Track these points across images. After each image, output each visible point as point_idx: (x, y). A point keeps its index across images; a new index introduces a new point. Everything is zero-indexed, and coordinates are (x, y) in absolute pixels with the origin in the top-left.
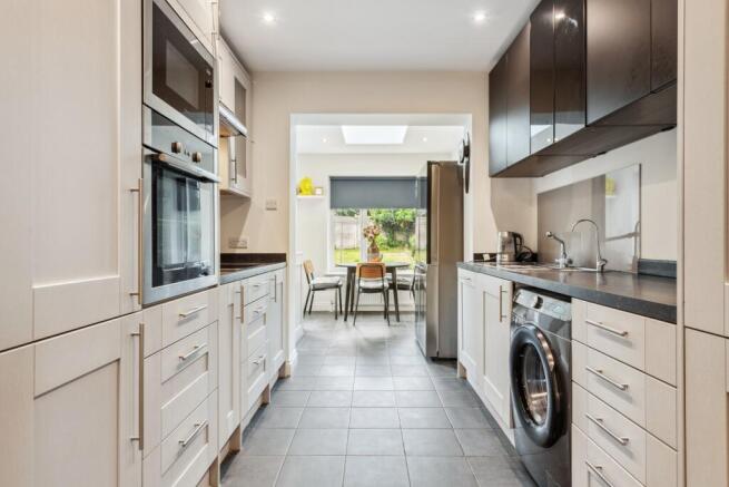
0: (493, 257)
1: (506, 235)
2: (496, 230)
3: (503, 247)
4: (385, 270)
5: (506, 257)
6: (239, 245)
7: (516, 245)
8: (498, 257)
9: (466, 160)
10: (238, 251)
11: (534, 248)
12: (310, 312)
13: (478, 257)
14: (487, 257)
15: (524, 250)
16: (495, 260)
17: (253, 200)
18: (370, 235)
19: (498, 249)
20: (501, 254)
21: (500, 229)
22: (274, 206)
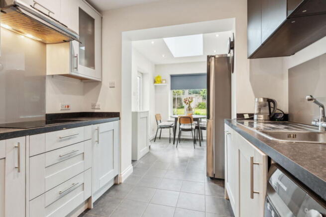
0: (251, 117)
1: (261, 100)
2: (254, 97)
3: (260, 109)
4: (192, 120)
5: (262, 117)
6: (96, 107)
7: (270, 108)
8: (255, 117)
9: (232, 51)
10: (96, 111)
11: (286, 110)
12: (160, 138)
13: (240, 116)
14: (246, 116)
15: (277, 111)
16: (252, 119)
17: (103, 82)
18: (187, 102)
19: (255, 111)
20: (257, 114)
21: (257, 96)
22: (113, 86)
